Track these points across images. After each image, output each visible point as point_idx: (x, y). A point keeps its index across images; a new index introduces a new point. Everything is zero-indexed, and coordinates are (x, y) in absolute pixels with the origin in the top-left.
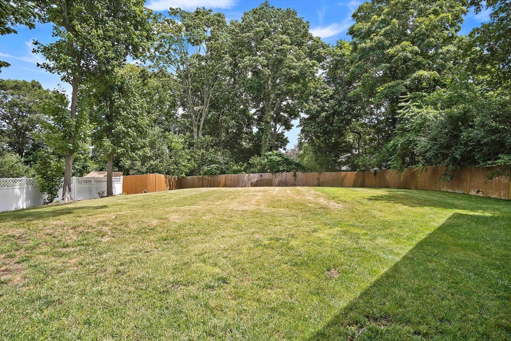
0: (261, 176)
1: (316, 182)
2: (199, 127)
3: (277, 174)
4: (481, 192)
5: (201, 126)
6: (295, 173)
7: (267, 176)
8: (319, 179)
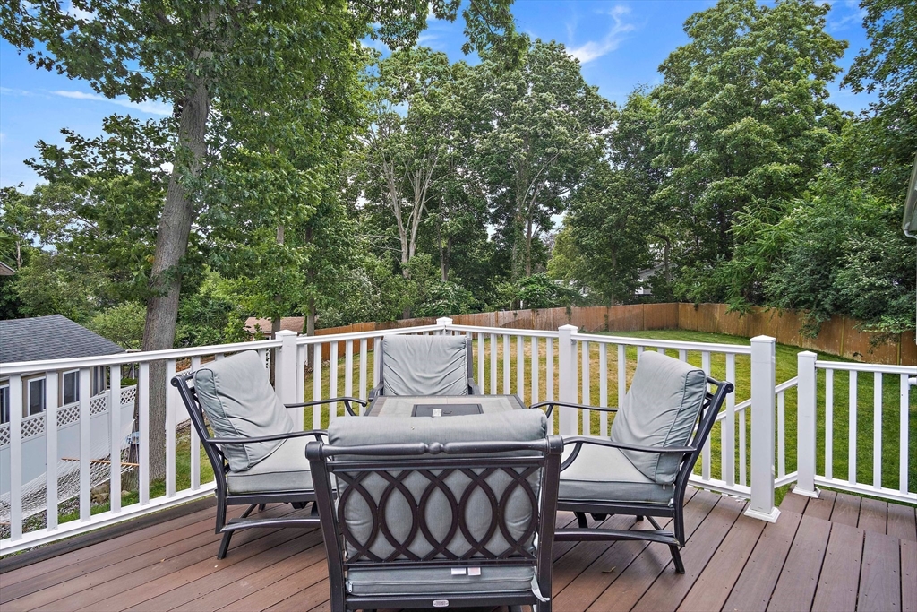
0: (515, 314)
1: (602, 323)
2: (409, 237)
3: (540, 310)
4: (859, 356)
5: (414, 236)
6: (569, 309)
7: (525, 314)
8: (606, 316)
